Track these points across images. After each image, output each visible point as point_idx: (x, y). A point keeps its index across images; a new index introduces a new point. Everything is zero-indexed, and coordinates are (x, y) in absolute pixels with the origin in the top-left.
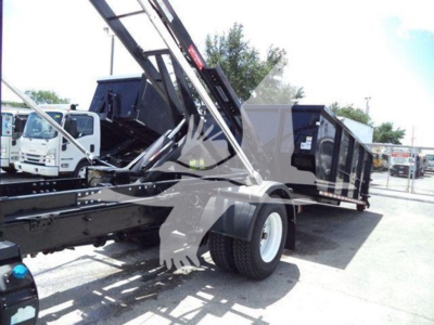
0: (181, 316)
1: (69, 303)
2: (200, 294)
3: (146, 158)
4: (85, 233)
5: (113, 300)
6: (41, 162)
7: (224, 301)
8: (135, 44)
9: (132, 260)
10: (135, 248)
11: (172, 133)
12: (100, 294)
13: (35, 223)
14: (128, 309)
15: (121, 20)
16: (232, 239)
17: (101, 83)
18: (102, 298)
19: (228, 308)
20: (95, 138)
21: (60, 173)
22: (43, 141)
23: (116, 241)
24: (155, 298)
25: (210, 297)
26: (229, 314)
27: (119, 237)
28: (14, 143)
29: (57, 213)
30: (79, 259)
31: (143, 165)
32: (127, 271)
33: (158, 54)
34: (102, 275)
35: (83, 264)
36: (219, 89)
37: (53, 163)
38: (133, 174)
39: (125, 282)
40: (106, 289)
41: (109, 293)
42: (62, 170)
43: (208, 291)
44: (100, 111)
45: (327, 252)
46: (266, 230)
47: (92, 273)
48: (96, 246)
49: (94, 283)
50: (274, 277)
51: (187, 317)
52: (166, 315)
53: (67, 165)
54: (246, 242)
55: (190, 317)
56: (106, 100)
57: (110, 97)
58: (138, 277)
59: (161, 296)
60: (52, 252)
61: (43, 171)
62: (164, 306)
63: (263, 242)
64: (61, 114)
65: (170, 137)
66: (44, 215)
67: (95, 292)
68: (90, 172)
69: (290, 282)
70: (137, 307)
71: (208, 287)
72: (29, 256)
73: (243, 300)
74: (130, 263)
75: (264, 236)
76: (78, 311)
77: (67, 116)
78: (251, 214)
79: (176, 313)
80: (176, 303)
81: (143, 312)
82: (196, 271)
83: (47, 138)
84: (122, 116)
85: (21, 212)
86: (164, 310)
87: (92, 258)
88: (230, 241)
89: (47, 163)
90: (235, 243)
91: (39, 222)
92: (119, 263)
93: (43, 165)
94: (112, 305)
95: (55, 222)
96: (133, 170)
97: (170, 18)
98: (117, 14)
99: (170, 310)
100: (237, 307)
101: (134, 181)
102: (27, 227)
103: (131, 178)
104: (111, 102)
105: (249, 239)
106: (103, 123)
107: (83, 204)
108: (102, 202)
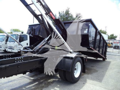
2: (56, 88)
4: (18, 71)
8: (35, 13)
10: (37, 73)
11: (46, 39)
12: (25, 89)
13: (0, 69)
15: (30, 6)
17: (29, 26)
20: (28, 41)
22: (13, 43)
23: (30, 72)
28: (6, 44)
29: (8, 65)
32: (34, 81)
33: (41, 15)
35: (21, 79)
36: (60, 25)
37: (16, 49)
39: (33, 85)
40: (27, 87)
42: (19, 51)
44: (29, 34)
45: (95, 73)
46: (76, 67)
47: (24, 82)
48: (24, 74)
50: (79, 82)
53: (20, 49)
54: (70, 72)
56: (31, 30)
57: (32, 29)
58: (37, 83)
59: (43, 89)
60: (9, 77)
63: (75, 71)
64: (18, 35)
67: (23, 88)
69: (84, 83)
71: (58, 86)
72: (3, 78)
74: (35, 78)
75: (75, 69)
77: (20, 35)
78: (71, 63)
82: (55, 81)
84: (36, 35)
88: (65, 72)
90: (66, 72)
91: (2, 68)
92: (32, 78)
93: (14, 49)
95: (7, 68)
97: (44, 4)
98: (29, 4)
106: (30, 37)
107: (17, 62)
108: (23, 61)
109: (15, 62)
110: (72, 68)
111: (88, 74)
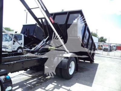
0: (48, 89)
1: (18, 87)
2: (53, 83)
3: (38, 47)
4: (23, 67)
5: (30, 86)
6: (7, 48)
7: (60, 85)
8: (35, 16)
9: (34, 75)
10: (35, 71)
11: (45, 40)
12: (26, 84)
13: (10, 65)
14: (34, 88)
16: (61, 68)
17: (24, 26)
18: (26, 85)
19: (61, 87)
20: (22, 41)
21: (12, 51)
22: (8, 42)
23: (30, 70)
24: (41, 85)
25: (56, 84)
26: (61, 88)
27: (31, 68)
29: (15, 62)
30: (19, 75)
31: (38, 48)
32: (33, 78)
33: (41, 19)
34: (26, 79)
35: (21, 76)
37: (10, 48)
38: (35, 51)
39: (33, 81)
40: (28, 82)
41: (29, 84)
42: (13, 50)
43: (55, 83)
44: (24, 34)
46: (70, 66)
47: (23, 78)
48: (25, 71)
49: (24, 81)
50: (73, 78)
51: (50, 90)
52: (44, 89)
53: (14, 49)
54: (65, 69)
55: (51, 89)
56: (25, 30)
57: (26, 29)
58: (36, 79)
59: (42, 84)
60: (13, 73)
61: (7, 50)
62: (43, 87)
63: (70, 69)
64: (13, 34)
65: (45, 41)
66: (12, 62)
67: (25, 83)
68: (23, 51)
69: (77, 80)
70: (36, 87)
71: (55, 81)
73: (65, 85)
74: (33, 75)
75: (70, 68)
76: (20, 88)
77: (14, 35)
78: (67, 62)
79: (47, 88)
80: (47, 86)
81: (38, 89)
82: (52, 77)
83: (9, 41)
84: (30, 35)
85: (6, 62)
86: (43, 88)
87: (23, 74)
89: (9, 48)
90: (62, 70)
91: (11, 64)
94: (29, 87)
95: (15, 64)
96: (35, 50)
97: (45, 10)
98: (30, 8)
99: (45, 88)
100: (63, 87)
101: (35, 53)
102: (7, 66)
103: (35, 52)
104: (27, 31)
105: (66, 68)
106: (25, 37)
107: (22, 59)
108: (27, 59)
109: (20, 60)
110: (68, 66)
111: (80, 72)
